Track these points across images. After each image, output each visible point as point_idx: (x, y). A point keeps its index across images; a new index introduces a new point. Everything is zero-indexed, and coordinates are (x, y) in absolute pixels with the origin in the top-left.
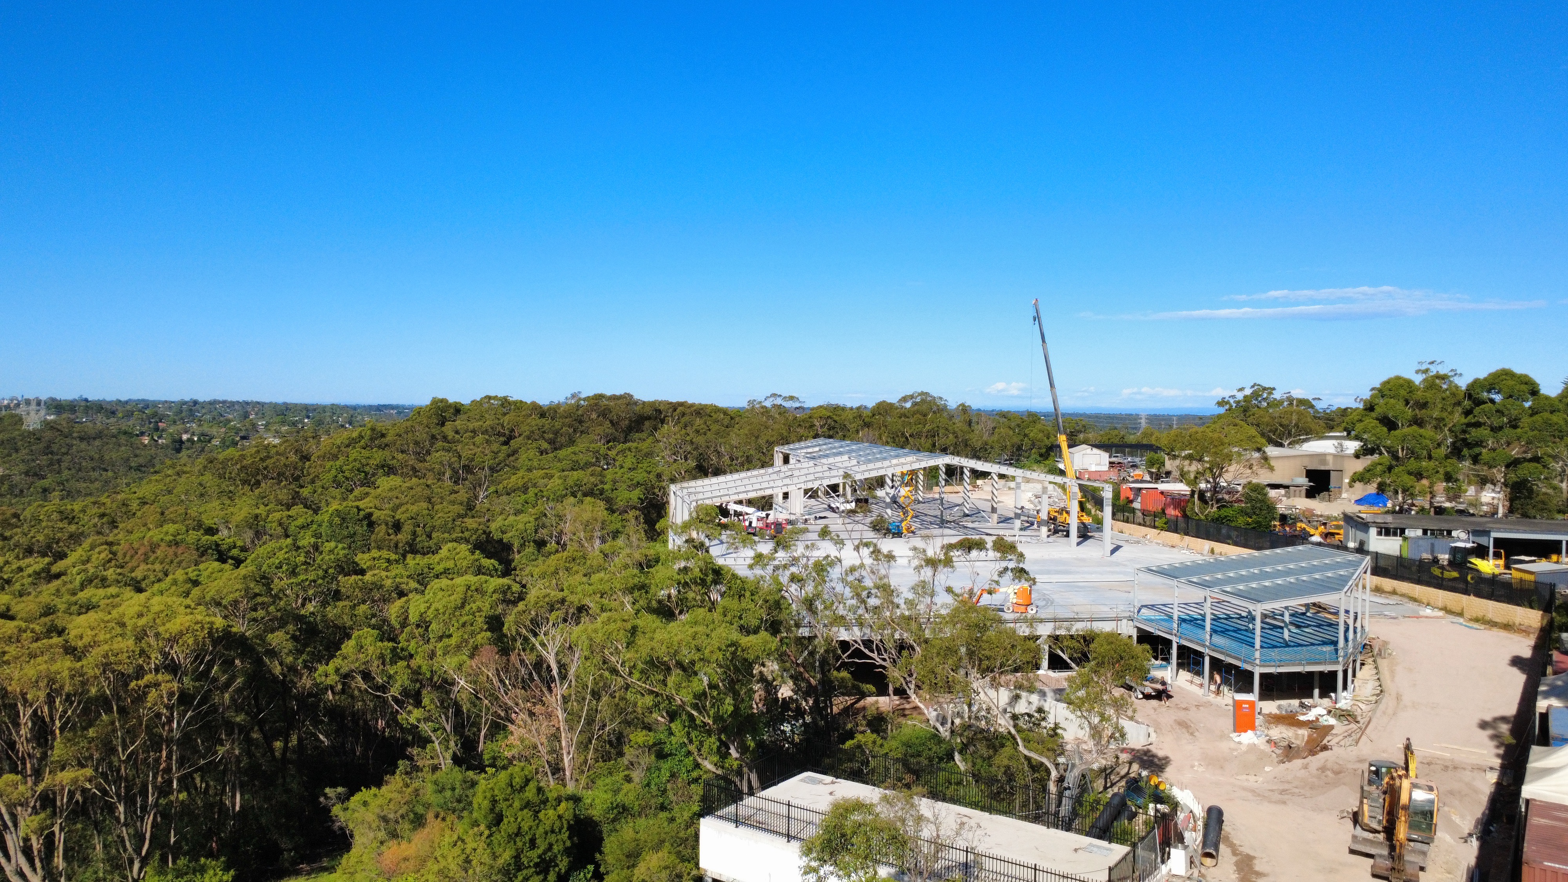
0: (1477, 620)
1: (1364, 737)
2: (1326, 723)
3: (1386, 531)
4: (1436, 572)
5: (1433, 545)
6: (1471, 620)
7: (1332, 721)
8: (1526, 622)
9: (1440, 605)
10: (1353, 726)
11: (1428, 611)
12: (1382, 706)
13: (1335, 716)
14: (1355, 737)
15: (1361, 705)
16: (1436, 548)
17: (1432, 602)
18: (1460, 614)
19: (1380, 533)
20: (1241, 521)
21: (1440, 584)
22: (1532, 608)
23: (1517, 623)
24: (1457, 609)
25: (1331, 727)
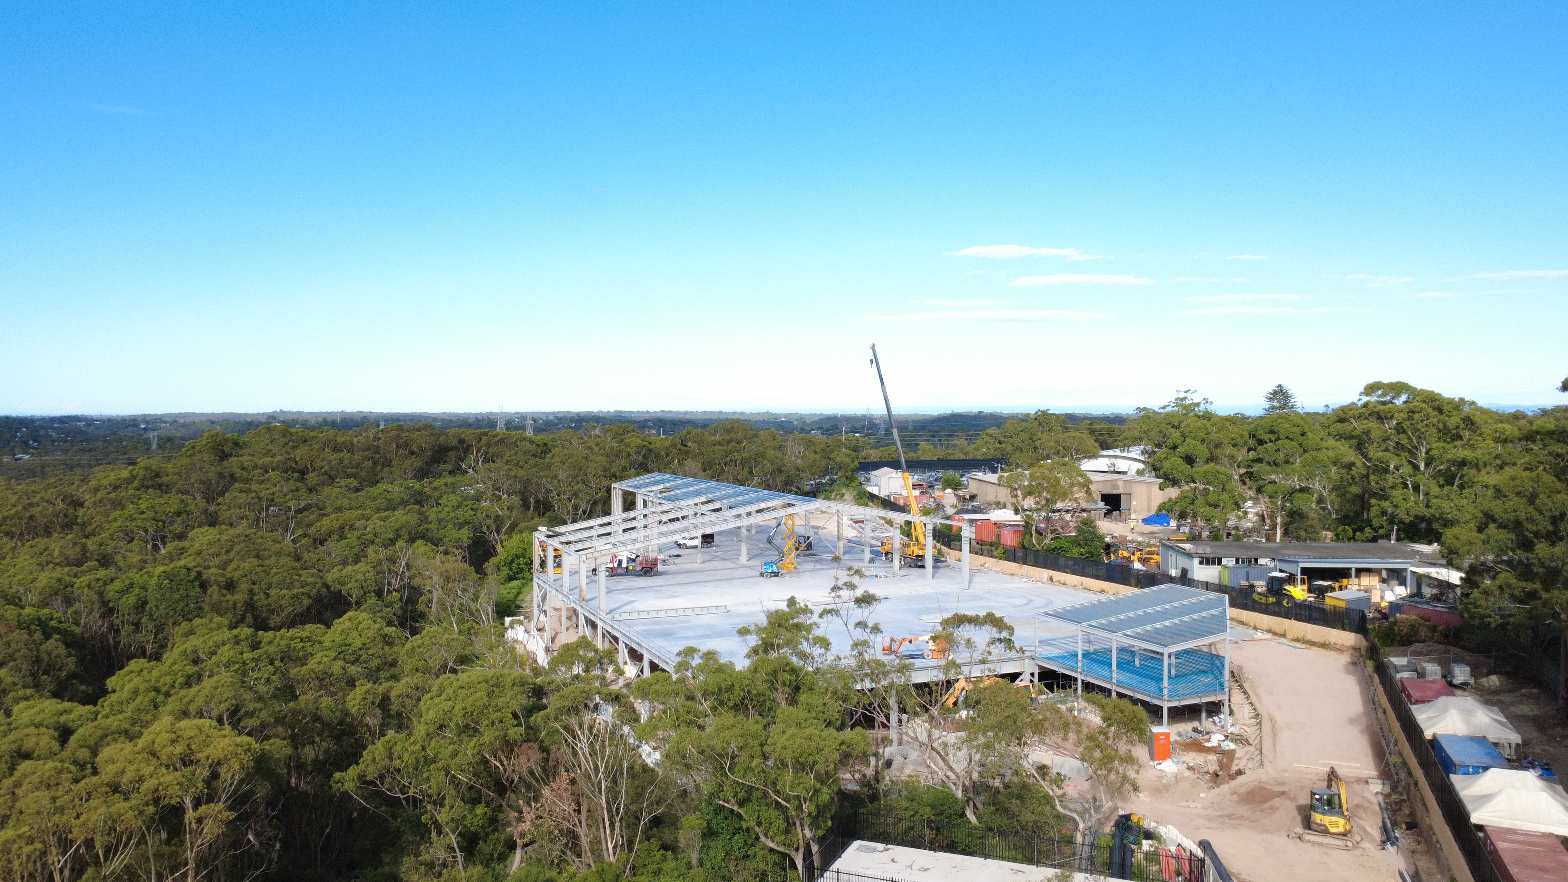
0: (1298, 640)
1: (1263, 758)
3: (1206, 561)
4: (1256, 597)
5: (1247, 573)
6: (1292, 640)
7: (1232, 746)
8: (1340, 642)
9: (1265, 627)
10: (1250, 749)
11: (1260, 635)
12: (1263, 728)
13: (1232, 741)
14: (1256, 758)
15: (1245, 728)
16: (1250, 576)
17: (1258, 626)
18: (1283, 635)
19: (1201, 563)
20: (1075, 552)
21: (1264, 609)
22: (1344, 630)
23: (1332, 643)
24: (1281, 631)
25: (1233, 751)
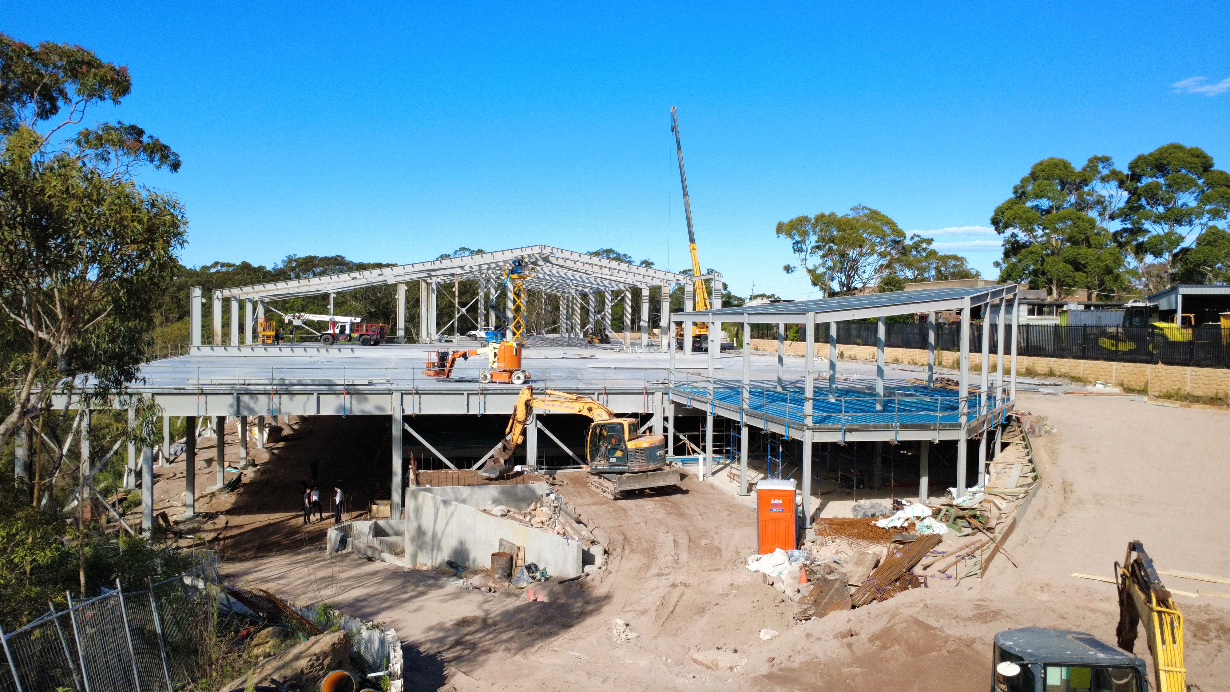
0: (1168, 396)
1: (999, 557)
2: (927, 532)
3: (1039, 309)
6: (1159, 397)
7: (939, 528)
10: (981, 537)
11: (1098, 390)
12: (1036, 502)
13: (946, 519)
14: (981, 556)
15: (998, 501)
25: (938, 540)
